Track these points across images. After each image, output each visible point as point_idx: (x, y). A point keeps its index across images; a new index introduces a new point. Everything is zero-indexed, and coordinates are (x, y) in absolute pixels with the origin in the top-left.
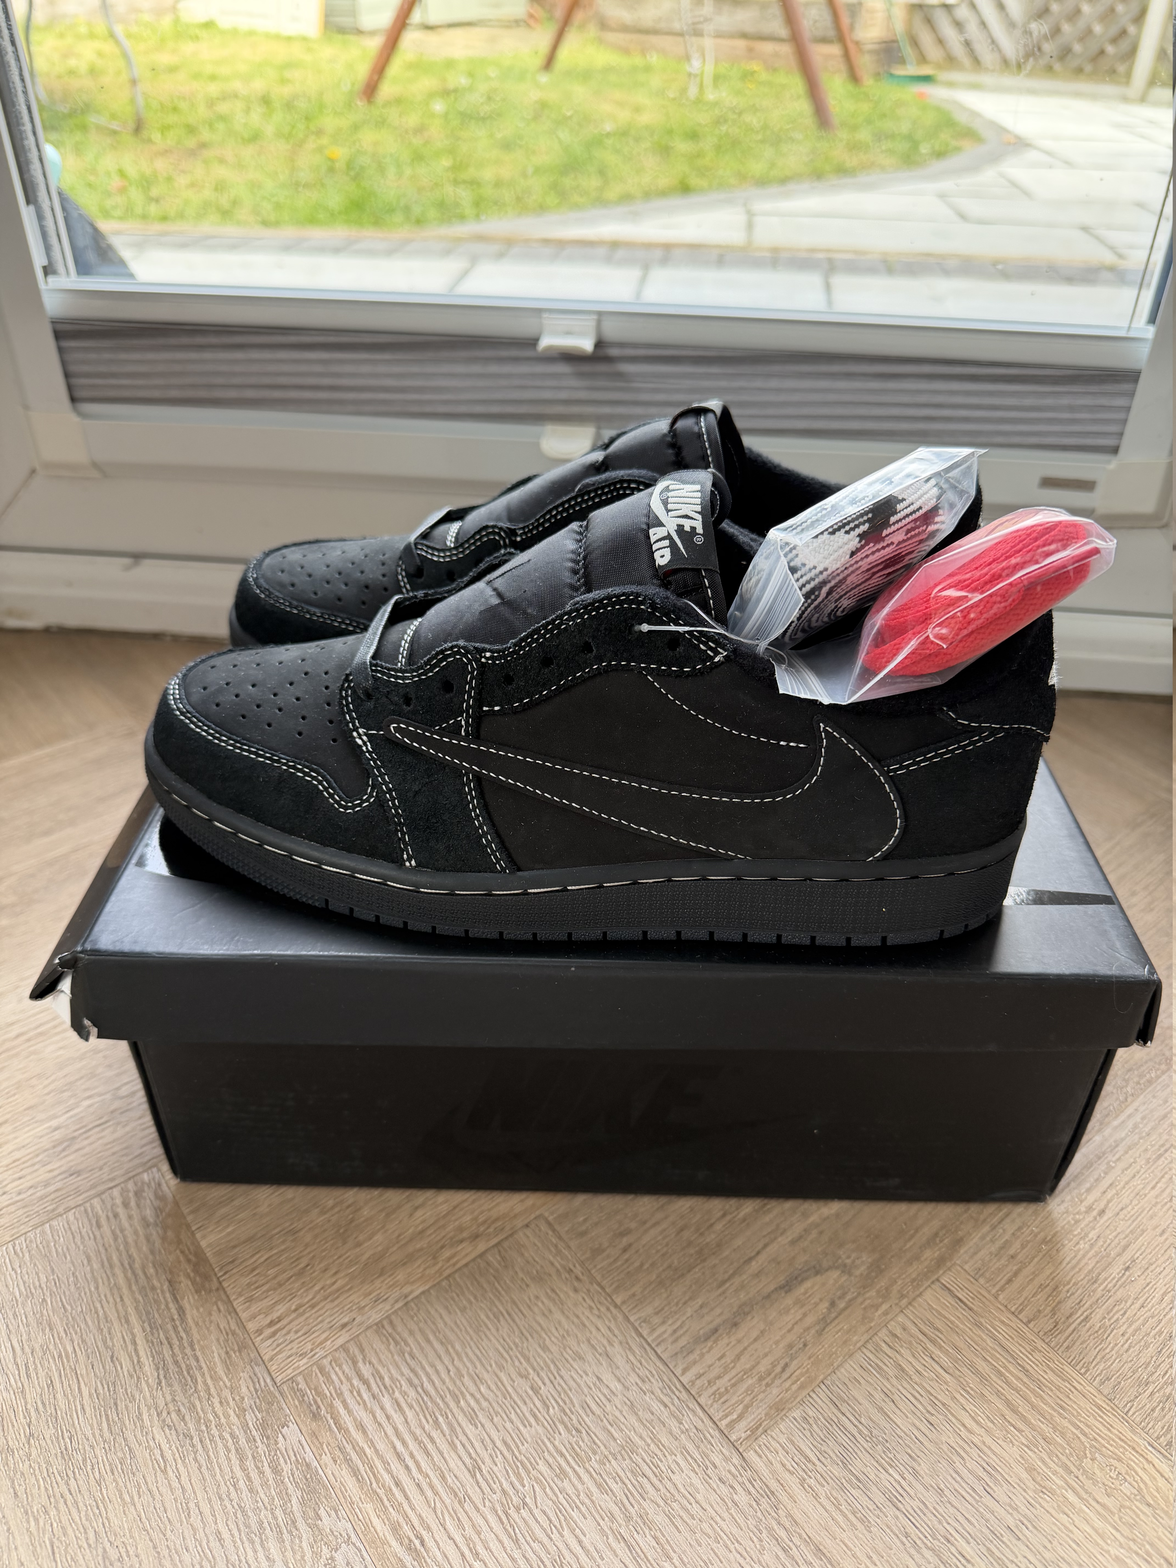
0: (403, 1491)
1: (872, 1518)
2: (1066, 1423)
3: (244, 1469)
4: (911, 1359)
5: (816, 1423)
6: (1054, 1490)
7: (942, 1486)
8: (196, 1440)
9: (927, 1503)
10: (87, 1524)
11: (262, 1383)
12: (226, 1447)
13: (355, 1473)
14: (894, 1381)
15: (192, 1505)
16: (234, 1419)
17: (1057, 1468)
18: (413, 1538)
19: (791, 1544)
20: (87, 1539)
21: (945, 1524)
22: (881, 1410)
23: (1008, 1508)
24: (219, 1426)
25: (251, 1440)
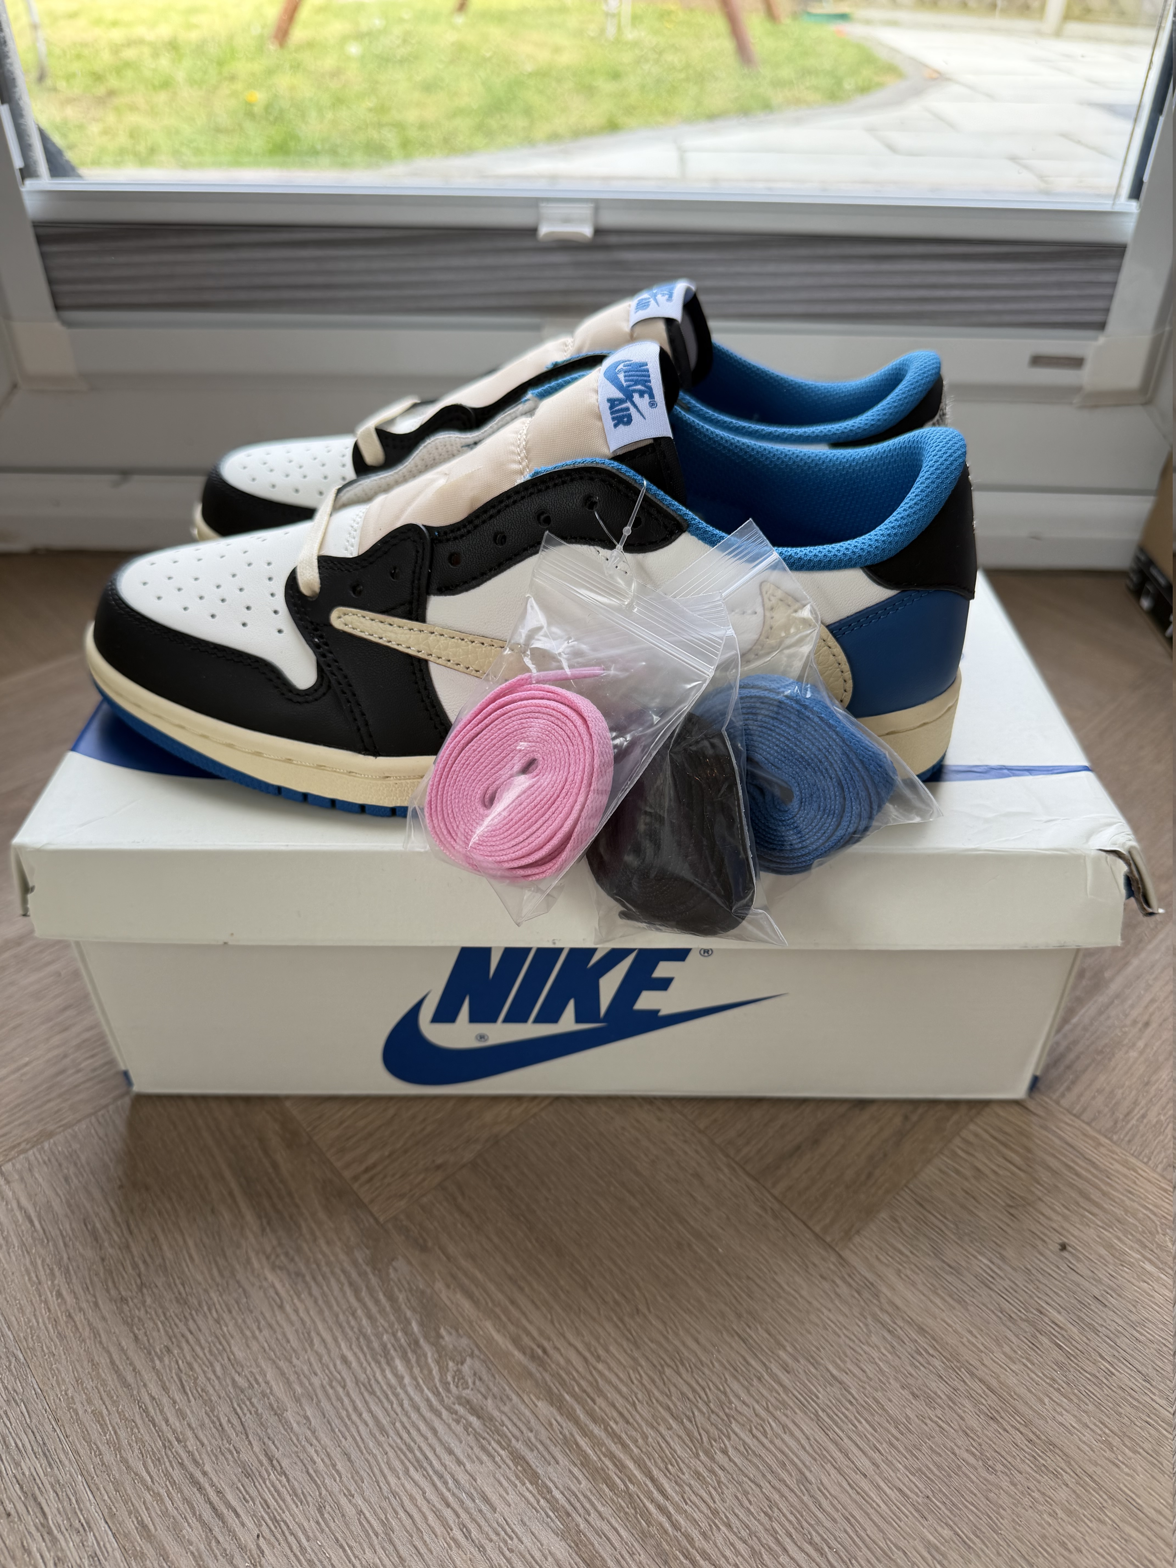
0: (518, 1307)
1: (968, 1299)
2: (1136, 1205)
3: (359, 1299)
4: (987, 1161)
5: (904, 1221)
6: (1133, 1263)
7: (1029, 1267)
8: (308, 1278)
9: (1017, 1282)
10: (211, 1358)
11: (367, 1224)
12: (338, 1280)
13: (470, 1296)
14: (973, 1181)
15: (313, 1334)
16: (342, 1256)
17: (1132, 1244)
18: (535, 1347)
19: (895, 1326)
20: (214, 1372)
21: (1036, 1299)
22: (963, 1207)
23: (1092, 1281)
24: (329, 1263)
25: (362, 1274)
